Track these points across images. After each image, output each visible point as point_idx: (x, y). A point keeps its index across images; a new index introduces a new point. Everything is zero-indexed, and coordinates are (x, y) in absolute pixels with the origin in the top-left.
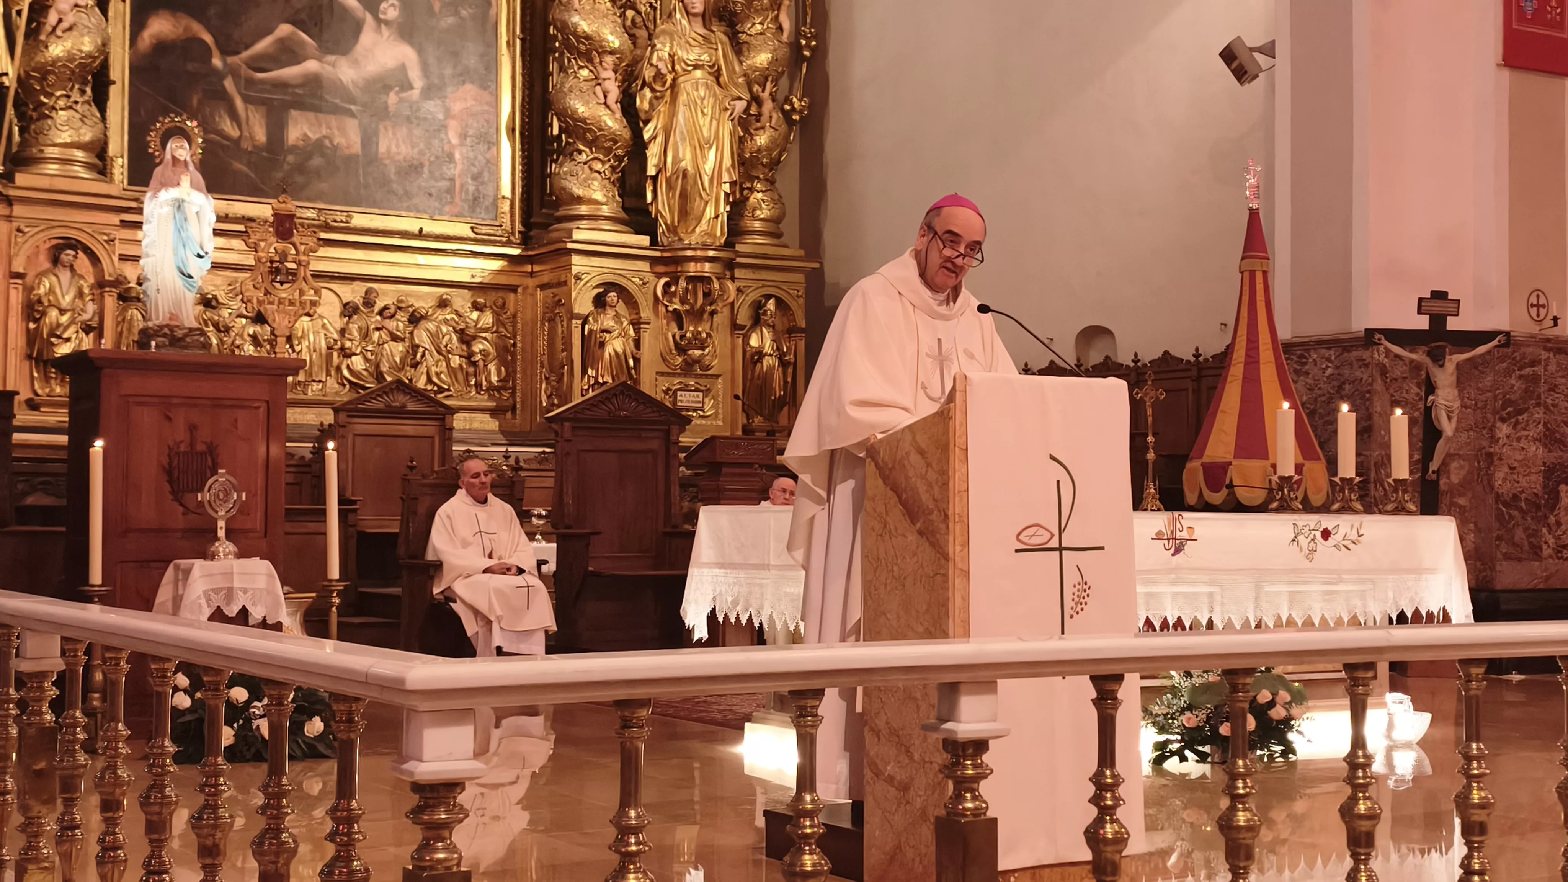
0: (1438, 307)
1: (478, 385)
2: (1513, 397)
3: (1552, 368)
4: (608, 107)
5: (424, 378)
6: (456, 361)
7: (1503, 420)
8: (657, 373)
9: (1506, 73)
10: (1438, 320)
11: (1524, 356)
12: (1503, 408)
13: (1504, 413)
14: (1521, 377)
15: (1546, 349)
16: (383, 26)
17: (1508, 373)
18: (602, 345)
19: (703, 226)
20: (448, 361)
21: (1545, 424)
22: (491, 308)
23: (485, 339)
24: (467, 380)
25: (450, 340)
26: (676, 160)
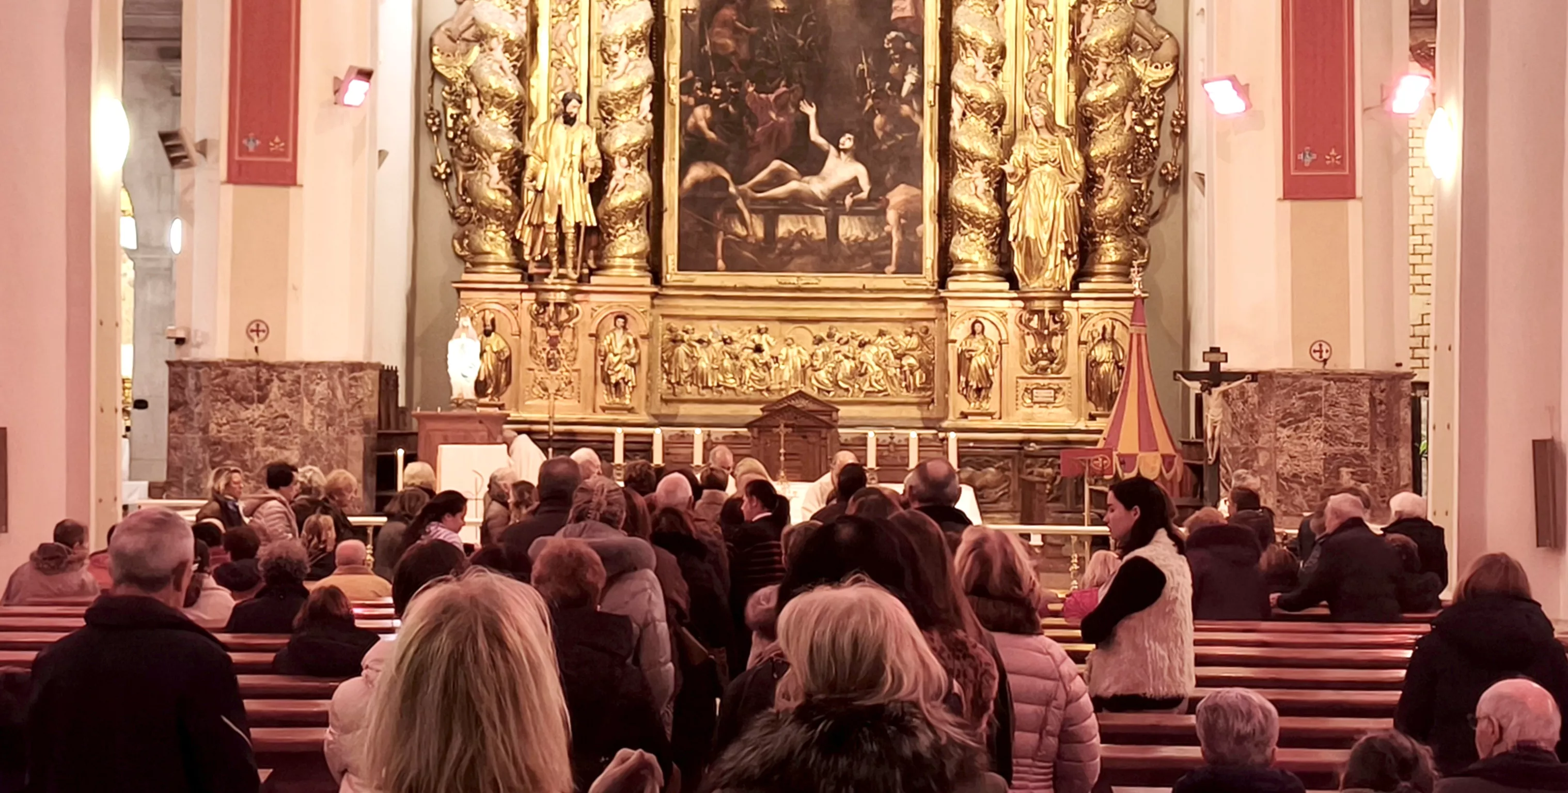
0: (1214, 357)
1: (907, 388)
2: (1293, 411)
3: (1333, 391)
4: (978, 197)
5: (867, 384)
6: (892, 371)
7: (1284, 426)
8: (1018, 378)
9: (1287, 204)
10: (1215, 365)
11: (1304, 383)
12: (1283, 418)
13: (1284, 422)
14: (1301, 398)
15: (1326, 379)
16: (842, 153)
17: (1289, 396)
18: (970, 359)
19: (1048, 275)
20: (885, 371)
21: (1326, 429)
22: (917, 334)
23: (913, 356)
24: (900, 384)
25: (888, 358)
26: (1024, 232)
